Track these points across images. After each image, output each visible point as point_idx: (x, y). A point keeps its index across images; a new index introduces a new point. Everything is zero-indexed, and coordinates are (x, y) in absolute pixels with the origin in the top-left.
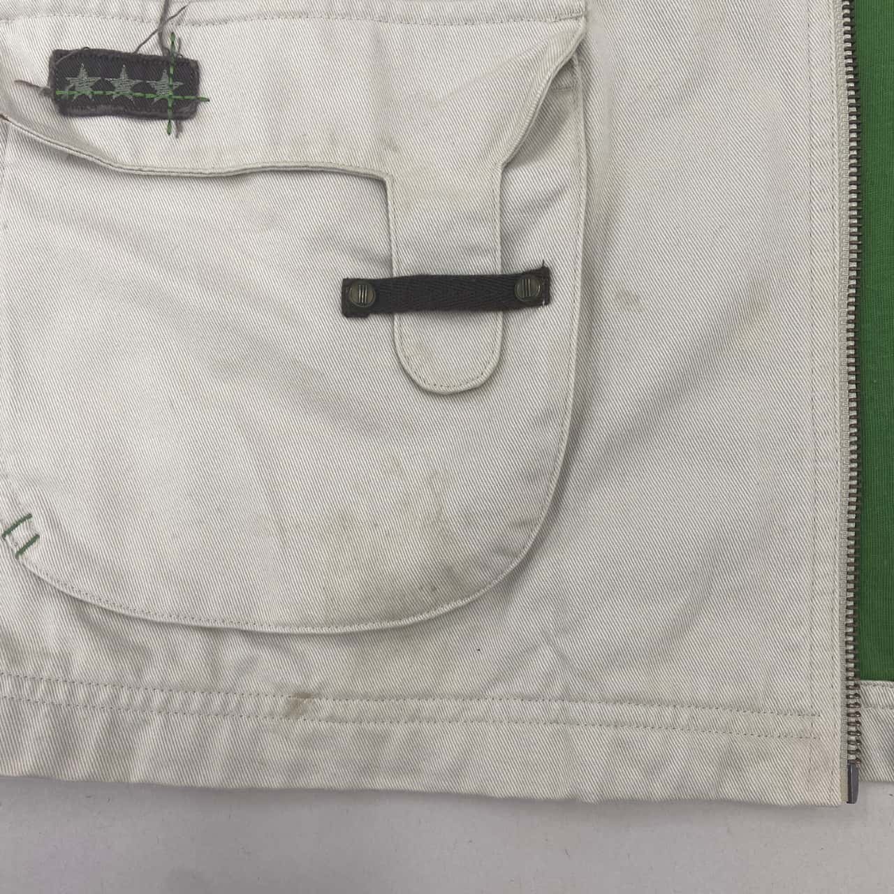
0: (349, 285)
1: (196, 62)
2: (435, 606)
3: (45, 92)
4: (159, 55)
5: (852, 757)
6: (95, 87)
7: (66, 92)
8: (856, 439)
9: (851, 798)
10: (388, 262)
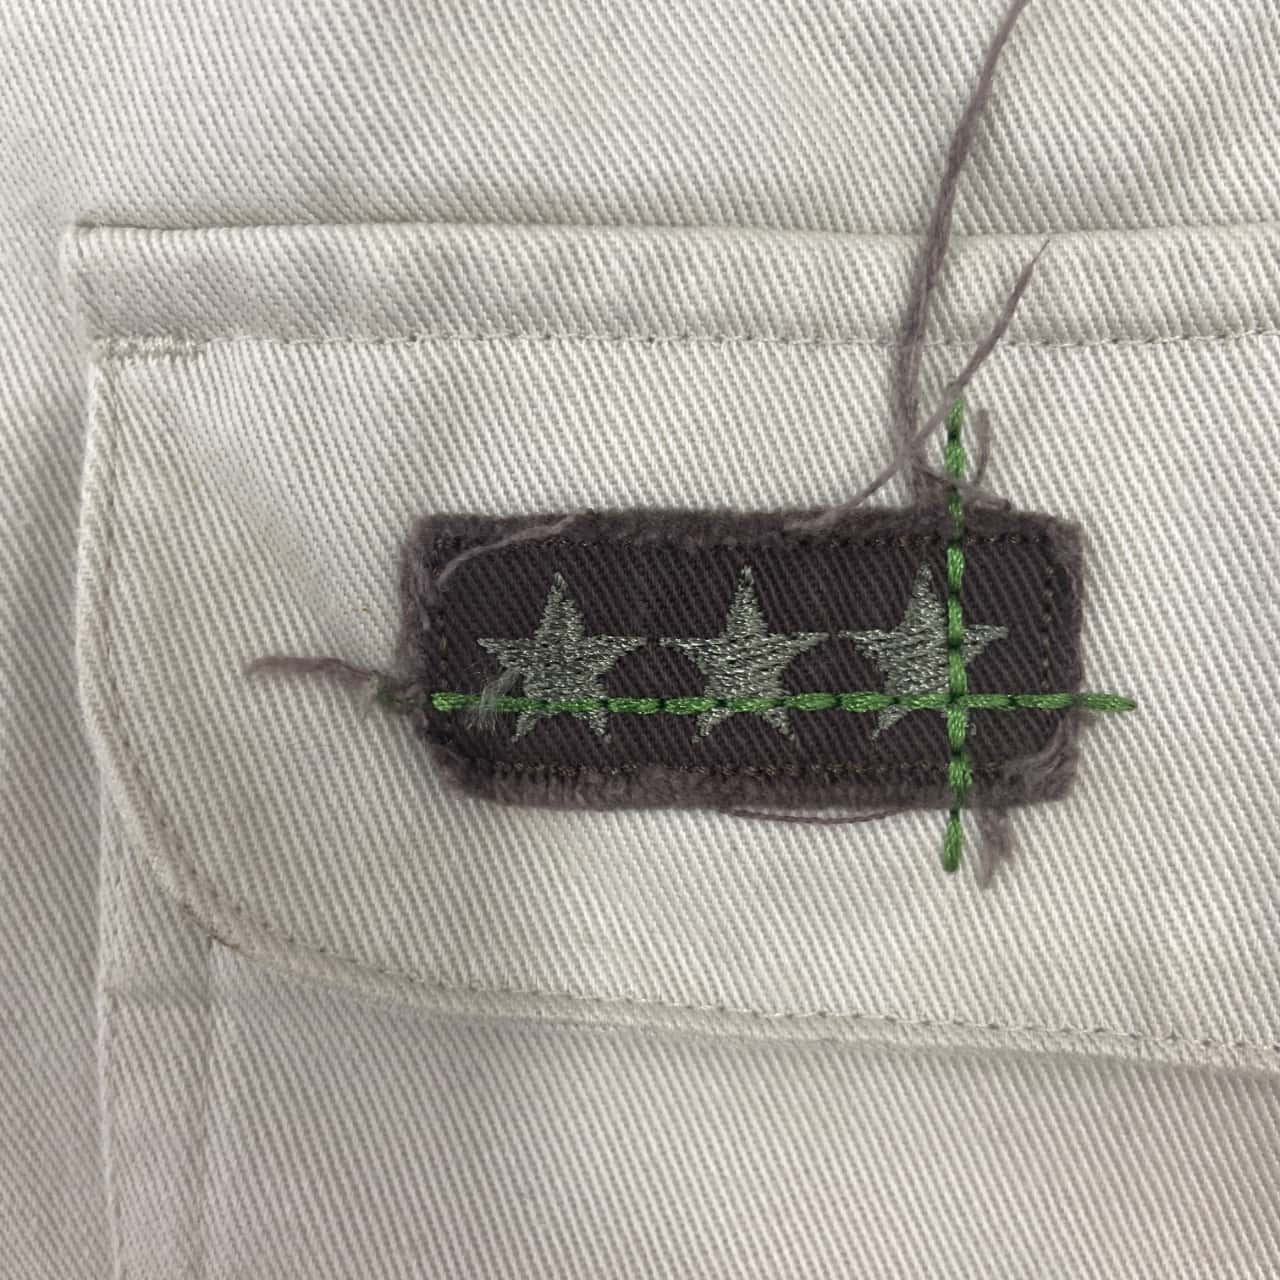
3: (390, 695)
4: (899, 503)
6: (619, 680)
7: (488, 702)
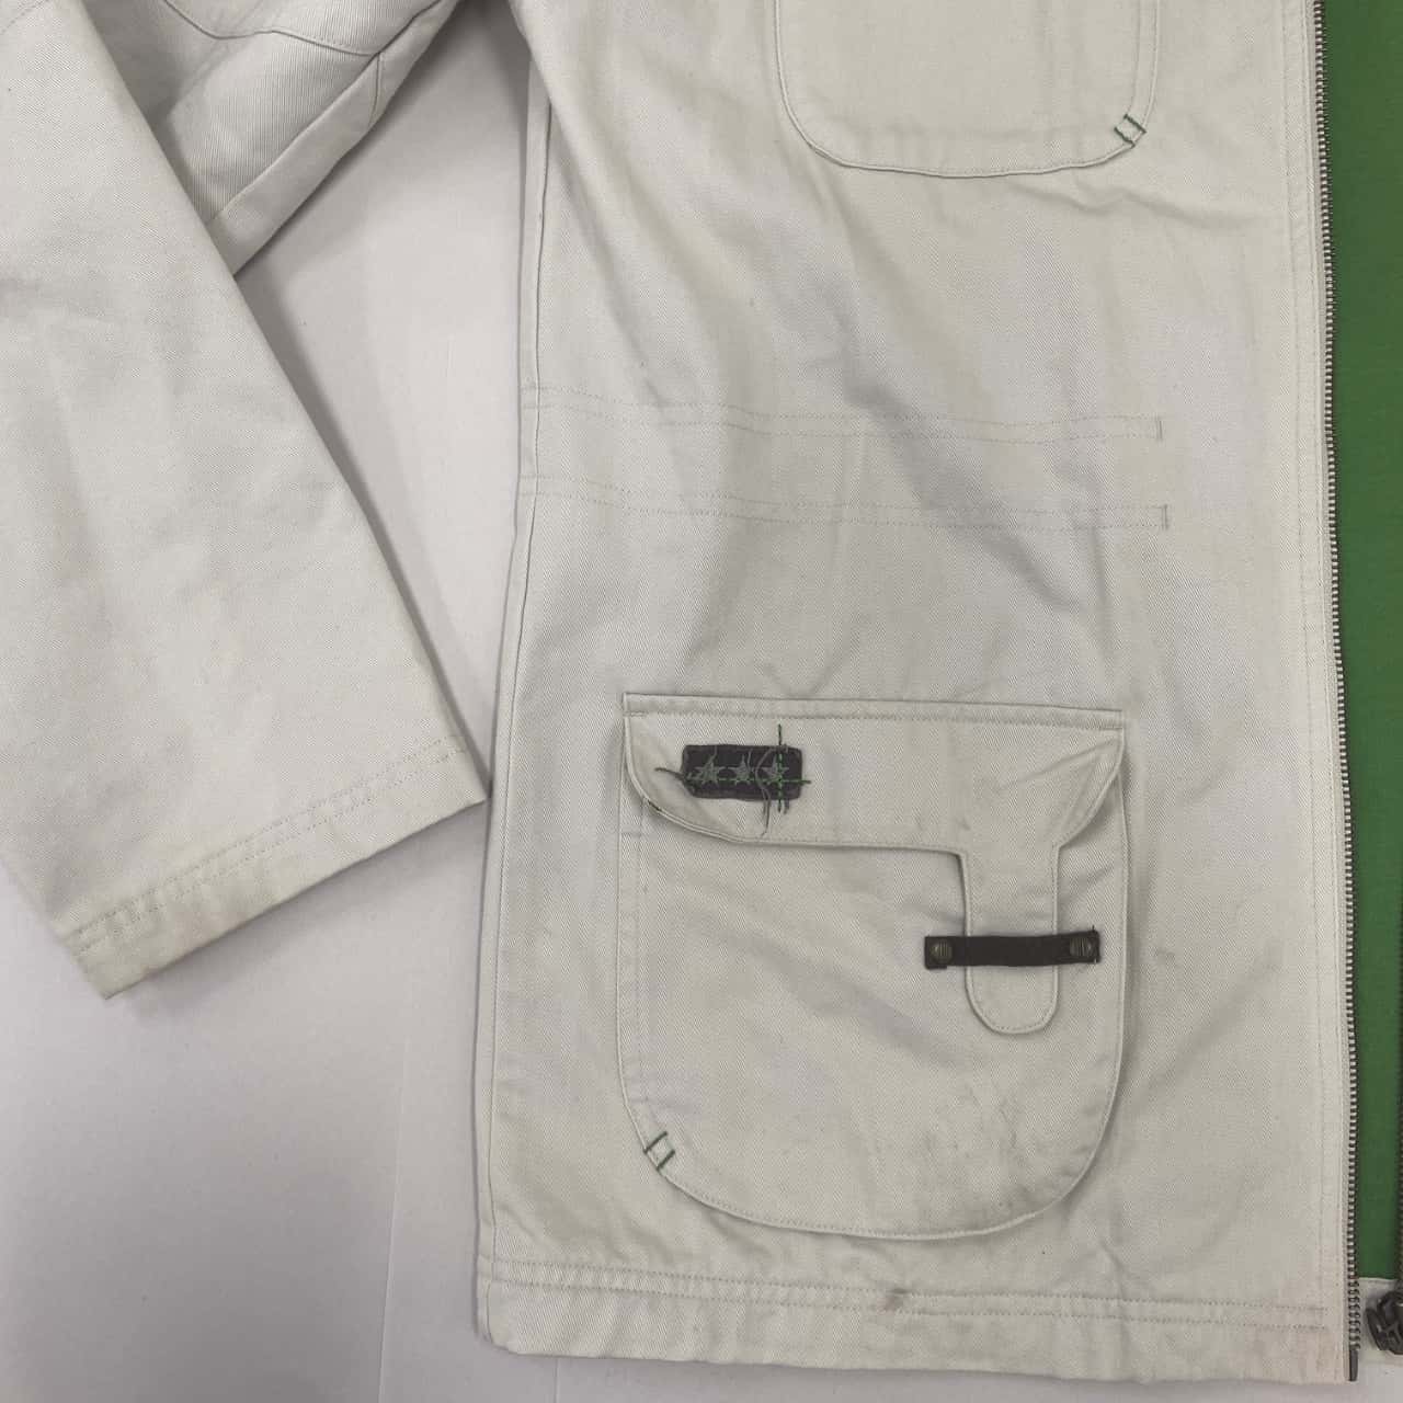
0: (930, 942)
1: (799, 752)
2: (1010, 1218)
3: (677, 775)
5: (1353, 1343)
6: (720, 775)
7: (697, 778)
8: (1355, 1078)
9: (1353, 1376)
10: (963, 921)
